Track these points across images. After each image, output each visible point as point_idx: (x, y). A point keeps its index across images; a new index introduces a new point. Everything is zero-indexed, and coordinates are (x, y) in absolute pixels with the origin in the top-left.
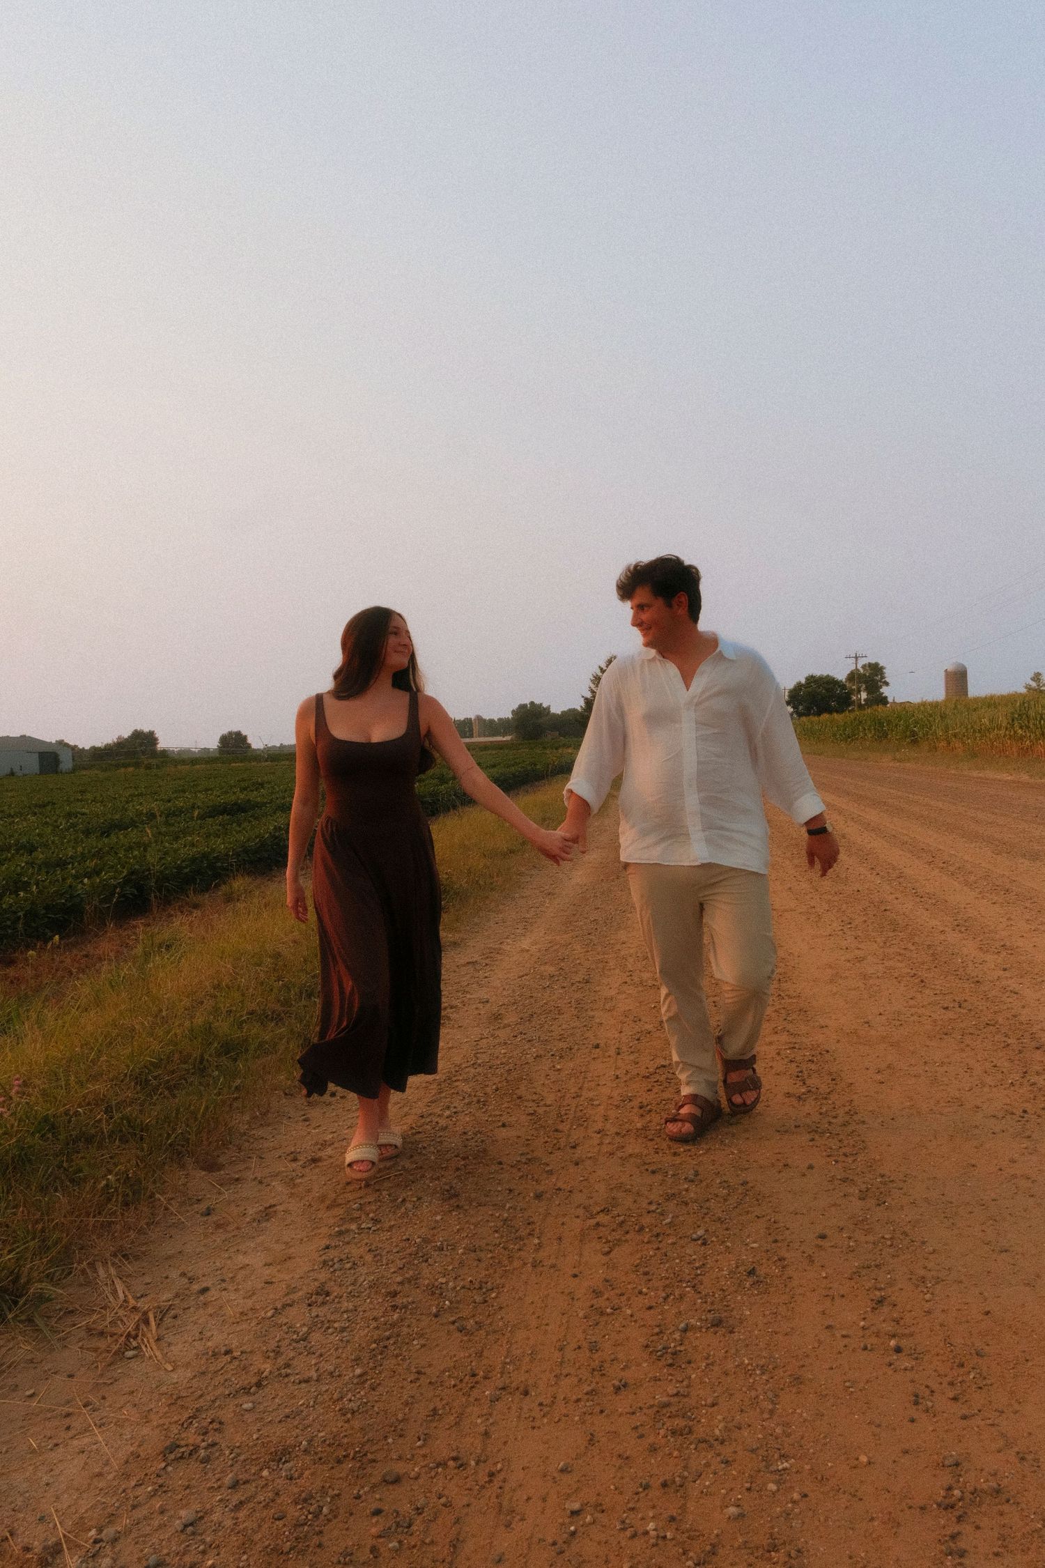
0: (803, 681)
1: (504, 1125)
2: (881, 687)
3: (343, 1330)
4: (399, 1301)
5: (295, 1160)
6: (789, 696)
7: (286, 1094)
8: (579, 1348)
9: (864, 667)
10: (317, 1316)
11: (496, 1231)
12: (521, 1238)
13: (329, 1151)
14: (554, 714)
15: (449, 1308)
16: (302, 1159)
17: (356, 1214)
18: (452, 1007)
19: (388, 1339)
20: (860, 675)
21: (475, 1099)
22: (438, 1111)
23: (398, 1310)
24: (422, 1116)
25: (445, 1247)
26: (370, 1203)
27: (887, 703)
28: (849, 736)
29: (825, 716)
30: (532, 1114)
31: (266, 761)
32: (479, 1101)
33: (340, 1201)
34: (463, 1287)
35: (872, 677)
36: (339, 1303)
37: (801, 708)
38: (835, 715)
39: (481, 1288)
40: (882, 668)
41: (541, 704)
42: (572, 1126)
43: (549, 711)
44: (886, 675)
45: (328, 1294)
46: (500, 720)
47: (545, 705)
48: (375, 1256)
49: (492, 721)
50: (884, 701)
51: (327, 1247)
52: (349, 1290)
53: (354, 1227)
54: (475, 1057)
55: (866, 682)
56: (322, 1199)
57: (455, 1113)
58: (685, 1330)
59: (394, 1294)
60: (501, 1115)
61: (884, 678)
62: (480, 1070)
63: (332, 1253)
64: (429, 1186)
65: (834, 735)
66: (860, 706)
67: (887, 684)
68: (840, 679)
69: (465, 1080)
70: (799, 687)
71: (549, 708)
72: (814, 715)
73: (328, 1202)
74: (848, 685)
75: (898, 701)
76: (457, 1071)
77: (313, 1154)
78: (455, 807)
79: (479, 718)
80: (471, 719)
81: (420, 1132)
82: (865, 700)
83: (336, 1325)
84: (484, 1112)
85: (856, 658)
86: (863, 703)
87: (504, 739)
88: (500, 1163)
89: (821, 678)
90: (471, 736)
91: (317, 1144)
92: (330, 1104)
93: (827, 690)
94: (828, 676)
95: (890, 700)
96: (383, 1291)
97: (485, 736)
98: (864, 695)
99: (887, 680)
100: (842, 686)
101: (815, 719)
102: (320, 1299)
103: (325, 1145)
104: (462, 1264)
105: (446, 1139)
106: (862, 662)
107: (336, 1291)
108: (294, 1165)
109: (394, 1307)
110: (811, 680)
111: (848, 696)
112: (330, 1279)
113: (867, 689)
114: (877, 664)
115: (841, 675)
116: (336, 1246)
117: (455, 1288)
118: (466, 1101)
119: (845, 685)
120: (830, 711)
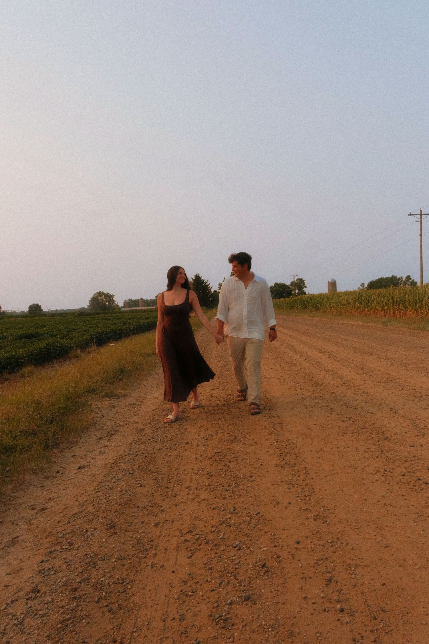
0: (273, 285)
1: (141, 486)
2: (303, 288)
3: (43, 615)
4: (78, 594)
5: (33, 509)
7: (34, 473)
8: (174, 619)
9: (297, 280)
10: (31, 607)
11: (133, 547)
12: (146, 550)
13: (52, 503)
15: (105, 596)
16: (37, 508)
17: (61, 540)
18: (120, 426)
19: (69, 620)
20: (295, 283)
21: (128, 472)
22: (109, 479)
23: (76, 600)
24: (101, 482)
25: (106, 558)
26: (69, 533)
27: (306, 294)
28: (291, 307)
29: (282, 299)
30: (155, 479)
31: (49, 316)
32: (130, 473)
33: (53, 533)
34: (114, 583)
35: (300, 284)
36: (44, 597)
38: (286, 299)
39: (123, 583)
40: (304, 280)
42: (174, 485)
44: (305, 283)
45: (39, 592)
46: (150, 300)
48: (68, 566)
49: (147, 300)
50: (305, 293)
51: (42, 562)
52: (50, 589)
53: (58, 548)
54: (130, 450)
55: (297, 286)
56: (44, 532)
57: (118, 480)
58: (231, 604)
59: (76, 589)
60: (140, 481)
61: (304, 284)
62: (131, 457)
63: (45, 565)
64: (101, 522)
65: (286, 307)
66: (296, 296)
67: (306, 287)
68: (287, 284)
69: (124, 463)
72: (278, 298)
73: (47, 533)
74: (291, 287)
75: (310, 293)
76: (120, 458)
77: (43, 506)
78: (129, 335)
79: (142, 299)
80: (138, 299)
81: (99, 491)
82: (297, 293)
83: (40, 613)
84: (132, 479)
85: (294, 276)
86: (296, 294)
87: (153, 308)
88: (138, 507)
89: (280, 284)
90: (139, 306)
91: (46, 500)
92: (56, 477)
93: (283, 289)
94: (283, 283)
95: (307, 293)
96: (69, 588)
97: (144, 306)
98: (297, 291)
99: (306, 285)
100: (289, 287)
101: (278, 300)
102: (34, 595)
103: (50, 499)
104: (114, 568)
105: (112, 494)
106: (296, 278)
107: (44, 589)
108: (32, 512)
109: (75, 598)
110: (277, 285)
111: (291, 291)
112: (41, 582)
113: (297, 289)
114: (302, 279)
115: (288, 283)
116: (47, 561)
117: (109, 583)
118: (124, 473)
119: (290, 287)
120: (284, 297)
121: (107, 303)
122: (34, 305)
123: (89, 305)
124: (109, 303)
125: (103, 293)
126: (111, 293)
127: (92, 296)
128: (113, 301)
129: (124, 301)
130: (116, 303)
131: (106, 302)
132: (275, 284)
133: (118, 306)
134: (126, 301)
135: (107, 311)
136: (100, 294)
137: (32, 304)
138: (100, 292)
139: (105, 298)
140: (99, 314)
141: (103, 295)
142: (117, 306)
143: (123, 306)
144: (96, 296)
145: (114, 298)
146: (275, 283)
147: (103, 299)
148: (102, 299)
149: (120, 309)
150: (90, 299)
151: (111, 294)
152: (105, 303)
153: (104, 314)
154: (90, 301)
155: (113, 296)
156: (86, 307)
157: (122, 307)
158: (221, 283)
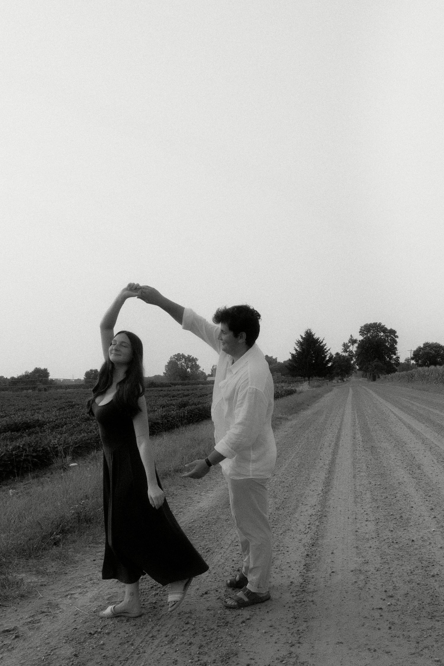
0: (422, 346)
6: (414, 355)
14: (279, 363)
29: (432, 367)
37: (420, 361)
38: (438, 367)
41: (272, 357)
43: (276, 361)
47: (274, 358)
70: (419, 349)
71: (276, 359)
72: (426, 366)
89: (432, 344)
93: (436, 351)
94: (436, 343)
110: (427, 345)
120: (435, 363)
121: (189, 370)
122: (91, 371)
123: (165, 372)
124: (191, 369)
125: (183, 356)
126: (194, 356)
127: (168, 360)
128: (197, 367)
129: (211, 367)
130: (202, 370)
131: (187, 368)
132: (424, 344)
133: (205, 373)
134: (214, 368)
135: (186, 382)
136: (179, 357)
137: (88, 370)
138: (179, 354)
139: (185, 363)
140: (175, 385)
141: (182, 358)
142: (203, 373)
143: (210, 374)
144: (173, 359)
145: (198, 363)
146: (424, 342)
147: (183, 364)
148: (181, 363)
149: (205, 377)
150: (167, 364)
151: (193, 358)
152: (186, 370)
153: (182, 384)
154: (166, 366)
155: (196, 359)
156: (162, 374)
157: (209, 376)
158: (345, 342)
